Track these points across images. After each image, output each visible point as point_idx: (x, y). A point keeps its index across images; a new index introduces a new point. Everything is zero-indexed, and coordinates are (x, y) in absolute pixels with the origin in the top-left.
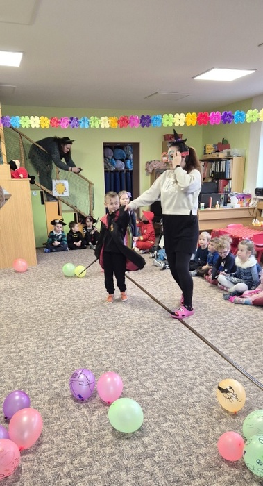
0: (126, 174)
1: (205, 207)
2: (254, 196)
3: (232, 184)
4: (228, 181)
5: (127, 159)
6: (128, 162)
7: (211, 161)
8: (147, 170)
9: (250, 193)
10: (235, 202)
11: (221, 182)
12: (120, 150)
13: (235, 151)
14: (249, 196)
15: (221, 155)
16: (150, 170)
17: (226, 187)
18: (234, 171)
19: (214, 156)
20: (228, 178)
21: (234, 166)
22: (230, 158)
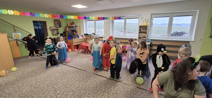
0: (39, 30)
1: (75, 39)
2: (84, 35)
3: (78, 33)
4: (77, 32)
5: (38, 26)
6: (39, 27)
7: (70, 27)
8: (50, 29)
9: (83, 35)
10: (80, 37)
11: (75, 32)
12: (35, 23)
13: (78, 25)
14: (83, 36)
15: (74, 26)
16: (52, 29)
17: (76, 33)
18: (78, 30)
19: (71, 26)
20: (76, 31)
21: (78, 28)
22: (76, 26)
